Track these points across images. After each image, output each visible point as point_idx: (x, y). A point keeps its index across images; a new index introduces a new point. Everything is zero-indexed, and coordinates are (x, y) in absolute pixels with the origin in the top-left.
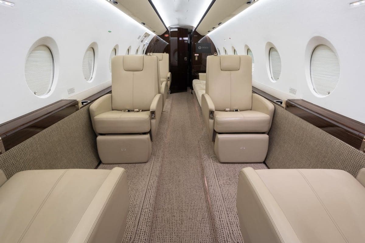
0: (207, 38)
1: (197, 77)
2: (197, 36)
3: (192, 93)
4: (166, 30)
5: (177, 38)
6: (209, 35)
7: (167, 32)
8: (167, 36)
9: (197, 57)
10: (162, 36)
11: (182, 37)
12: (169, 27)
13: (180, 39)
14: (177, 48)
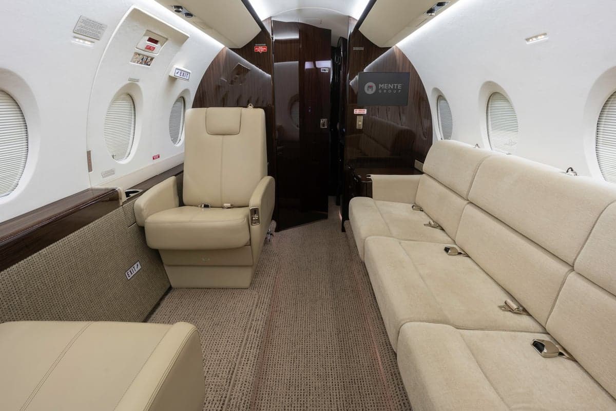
0: (397, 54)
1: (365, 190)
2: (362, 49)
3: (343, 230)
4: (260, 30)
5: (298, 62)
6: (402, 45)
7: (262, 36)
8: (261, 49)
9: (362, 117)
10: (247, 51)
11: (314, 60)
12: (270, 18)
13: (308, 65)
14: (298, 93)
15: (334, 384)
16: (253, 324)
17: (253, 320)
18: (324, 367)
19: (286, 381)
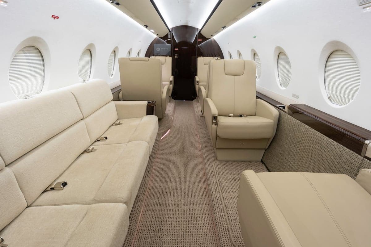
15: (171, 203)
16: (223, 213)
17: (225, 216)
18: (175, 211)
19: (196, 204)
